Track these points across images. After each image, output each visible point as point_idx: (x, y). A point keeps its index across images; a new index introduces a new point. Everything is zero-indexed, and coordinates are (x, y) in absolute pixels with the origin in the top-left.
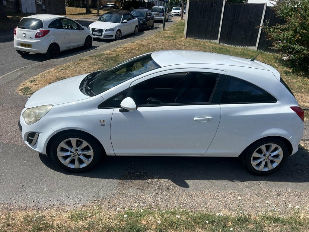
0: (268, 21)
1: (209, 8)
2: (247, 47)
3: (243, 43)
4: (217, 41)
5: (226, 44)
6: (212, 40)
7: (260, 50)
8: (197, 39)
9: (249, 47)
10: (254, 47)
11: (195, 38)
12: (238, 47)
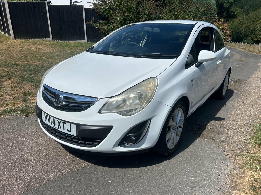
0: (93, 18)
1: (32, 9)
2: (78, 41)
3: (74, 38)
4: (51, 39)
5: (60, 41)
6: (44, 39)
7: (89, 42)
8: (27, 39)
9: (80, 41)
10: (84, 40)
11: (25, 39)
12: (71, 42)
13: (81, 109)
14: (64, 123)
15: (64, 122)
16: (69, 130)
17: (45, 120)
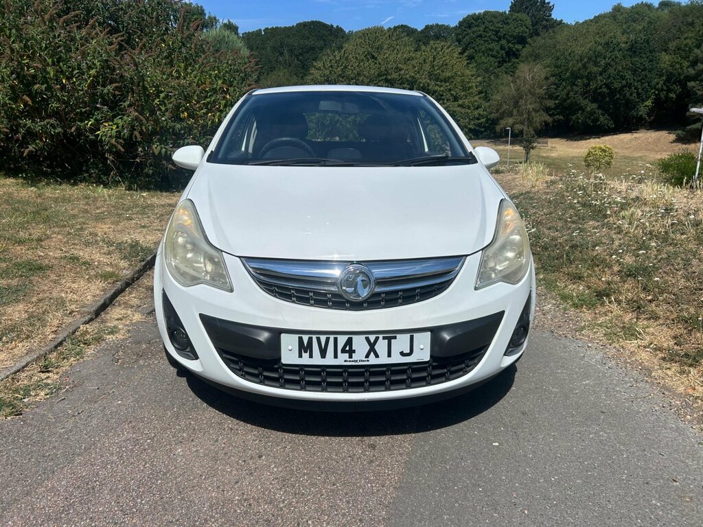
13: (432, 291)
14: (389, 339)
15: (390, 336)
16: (407, 351)
17: (300, 356)
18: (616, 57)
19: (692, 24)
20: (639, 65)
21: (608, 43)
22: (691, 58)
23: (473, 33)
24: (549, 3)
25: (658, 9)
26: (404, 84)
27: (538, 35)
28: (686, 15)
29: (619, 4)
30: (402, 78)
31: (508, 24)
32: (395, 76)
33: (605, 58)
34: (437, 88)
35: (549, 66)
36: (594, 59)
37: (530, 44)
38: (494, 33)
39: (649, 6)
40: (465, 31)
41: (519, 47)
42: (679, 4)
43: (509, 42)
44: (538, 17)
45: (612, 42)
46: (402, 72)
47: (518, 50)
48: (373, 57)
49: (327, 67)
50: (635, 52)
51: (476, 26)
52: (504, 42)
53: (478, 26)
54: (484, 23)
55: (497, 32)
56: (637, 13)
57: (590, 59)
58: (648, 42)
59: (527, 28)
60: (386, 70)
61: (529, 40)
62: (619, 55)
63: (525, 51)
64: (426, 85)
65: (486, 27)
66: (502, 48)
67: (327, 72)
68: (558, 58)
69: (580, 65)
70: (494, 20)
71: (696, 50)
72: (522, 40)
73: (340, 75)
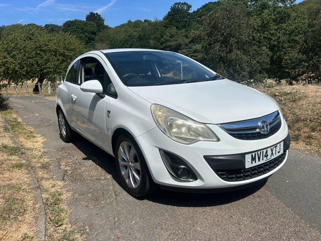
15: (276, 146)
17: (252, 163)
18: (134, 41)
19: (158, 29)
20: (143, 44)
21: (130, 36)
22: (160, 42)
23: (72, 29)
24: (102, 18)
25: (144, 23)
26: (51, 52)
27: (100, 31)
28: (155, 26)
29: (130, 20)
30: (49, 49)
31: (87, 26)
32: (45, 48)
33: (130, 41)
34: (69, 54)
35: (108, 44)
36: (126, 41)
37: (98, 35)
38: (81, 29)
39: (141, 21)
40: (67, 28)
41: (93, 36)
42: (151, 21)
43: (89, 34)
44: (99, 24)
45: (131, 35)
46: (49, 46)
47: (93, 38)
48: (30, 39)
49: (4, 43)
50: (141, 39)
51: (72, 26)
52: (86, 34)
53: (73, 26)
54: (76, 25)
55: (83, 29)
56: (137, 24)
57: (125, 42)
58: (145, 36)
59: (95, 28)
60: (40, 45)
61: (97, 33)
62: (135, 40)
63: (97, 38)
64: (63, 53)
65: (77, 27)
66: (86, 36)
67: (6, 46)
68: (111, 41)
69: (121, 44)
70: (80, 24)
71: (162, 39)
72: (94, 33)
73: (14, 48)
